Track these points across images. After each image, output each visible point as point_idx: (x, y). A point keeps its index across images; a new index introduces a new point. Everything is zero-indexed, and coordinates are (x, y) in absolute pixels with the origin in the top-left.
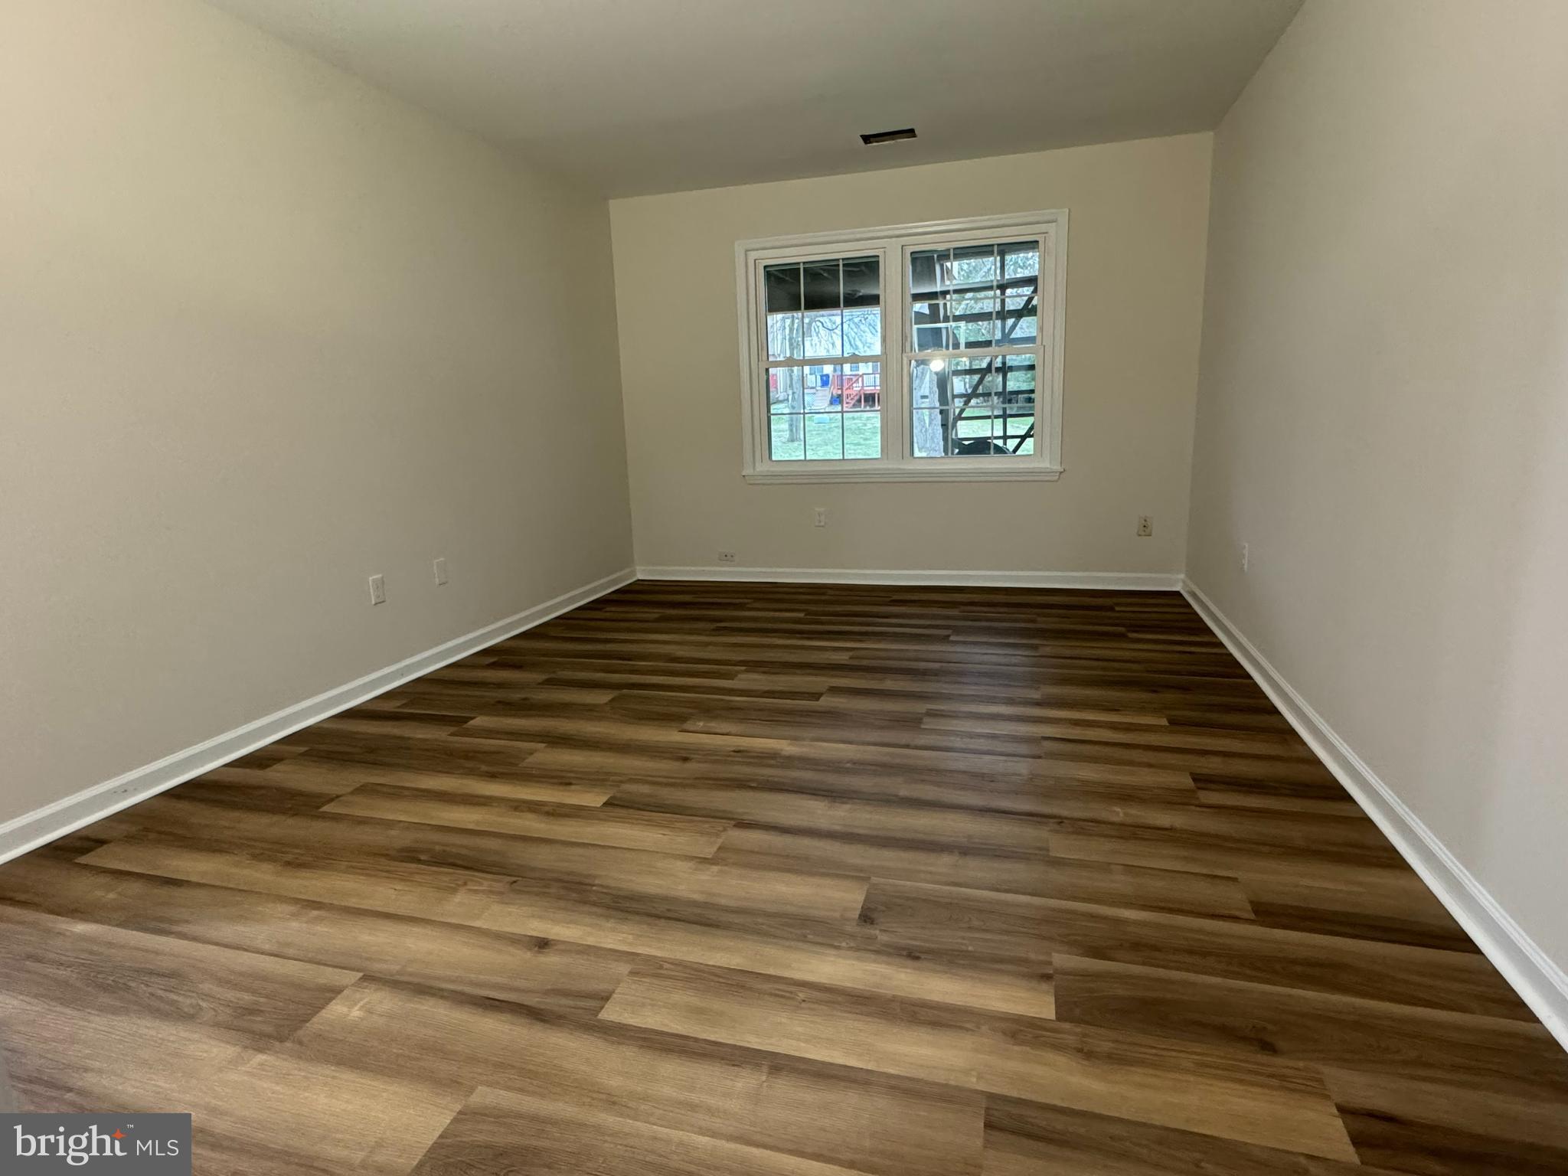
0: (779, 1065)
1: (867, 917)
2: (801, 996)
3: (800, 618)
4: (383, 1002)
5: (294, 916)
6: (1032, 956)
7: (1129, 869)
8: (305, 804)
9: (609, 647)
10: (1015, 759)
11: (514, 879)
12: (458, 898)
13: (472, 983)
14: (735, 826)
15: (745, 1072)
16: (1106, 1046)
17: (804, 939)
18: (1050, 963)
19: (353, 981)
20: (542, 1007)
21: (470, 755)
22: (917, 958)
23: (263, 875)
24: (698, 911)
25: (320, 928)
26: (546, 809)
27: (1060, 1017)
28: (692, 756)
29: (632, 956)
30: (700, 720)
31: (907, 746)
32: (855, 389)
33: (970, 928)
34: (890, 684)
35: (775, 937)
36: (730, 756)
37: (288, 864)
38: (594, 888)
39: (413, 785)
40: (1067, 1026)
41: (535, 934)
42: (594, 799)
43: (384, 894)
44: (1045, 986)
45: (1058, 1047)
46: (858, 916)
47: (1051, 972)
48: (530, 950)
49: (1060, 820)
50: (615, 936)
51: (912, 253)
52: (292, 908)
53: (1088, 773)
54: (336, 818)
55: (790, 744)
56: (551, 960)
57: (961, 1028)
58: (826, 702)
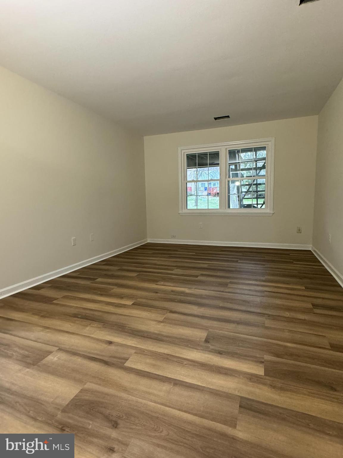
0: (177, 383)
1: (207, 341)
2: (185, 363)
3: (194, 255)
4: (63, 356)
5: (42, 331)
6: (258, 356)
7: (290, 331)
8: (48, 300)
9: (138, 261)
10: (256, 297)
11: (104, 324)
12: (88, 328)
13: (89, 353)
14: (169, 312)
15: (166, 384)
16: (280, 385)
17: (187, 346)
18: (263, 358)
19: (55, 350)
20: (109, 361)
21: (95, 289)
22: (221, 354)
23: (35, 319)
24: (156, 336)
25: (49, 335)
26: (115, 305)
27: (265, 375)
28: (158, 292)
29: (136, 348)
30: (163, 282)
31: (223, 292)
32: (214, 191)
33: (238, 346)
34: (219, 274)
35: (178, 345)
36: (170, 292)
37: (42, 316)
38: (127, 328)
39: (79, 296)
40: (267, 377)
41: (108, 340)
42: (129, 303)
43: (67, 326)
44: (261, 365)
45: (264, 384)
46: (204, 340)
47: (263, 361)
48: (106, 344)
49: (269, 315)
50: (131, 342)
51: (229, 150)
52: (41, 329)
53: (278, 302)
54: (57, 304)
55: (188, 290)
56: (112, 347)
57: (234, 376)
58: (200, 278)
